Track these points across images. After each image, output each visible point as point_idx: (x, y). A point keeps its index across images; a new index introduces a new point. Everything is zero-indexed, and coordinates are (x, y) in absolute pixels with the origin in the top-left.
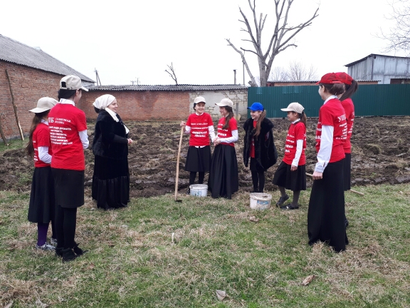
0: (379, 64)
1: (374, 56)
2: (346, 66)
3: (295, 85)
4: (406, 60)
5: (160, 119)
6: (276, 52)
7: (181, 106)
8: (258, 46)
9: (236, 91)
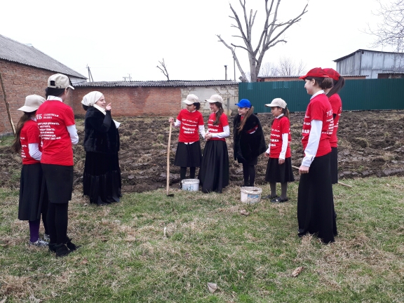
0: (366, 59)
1: (361, 51)
2: (335, 61)
3: (285, 80)
4: (393, 55)
5: (152, 115)
6: (266, 48)
7: (173, 102)
8: (248, 41)
9: (228, 87)
